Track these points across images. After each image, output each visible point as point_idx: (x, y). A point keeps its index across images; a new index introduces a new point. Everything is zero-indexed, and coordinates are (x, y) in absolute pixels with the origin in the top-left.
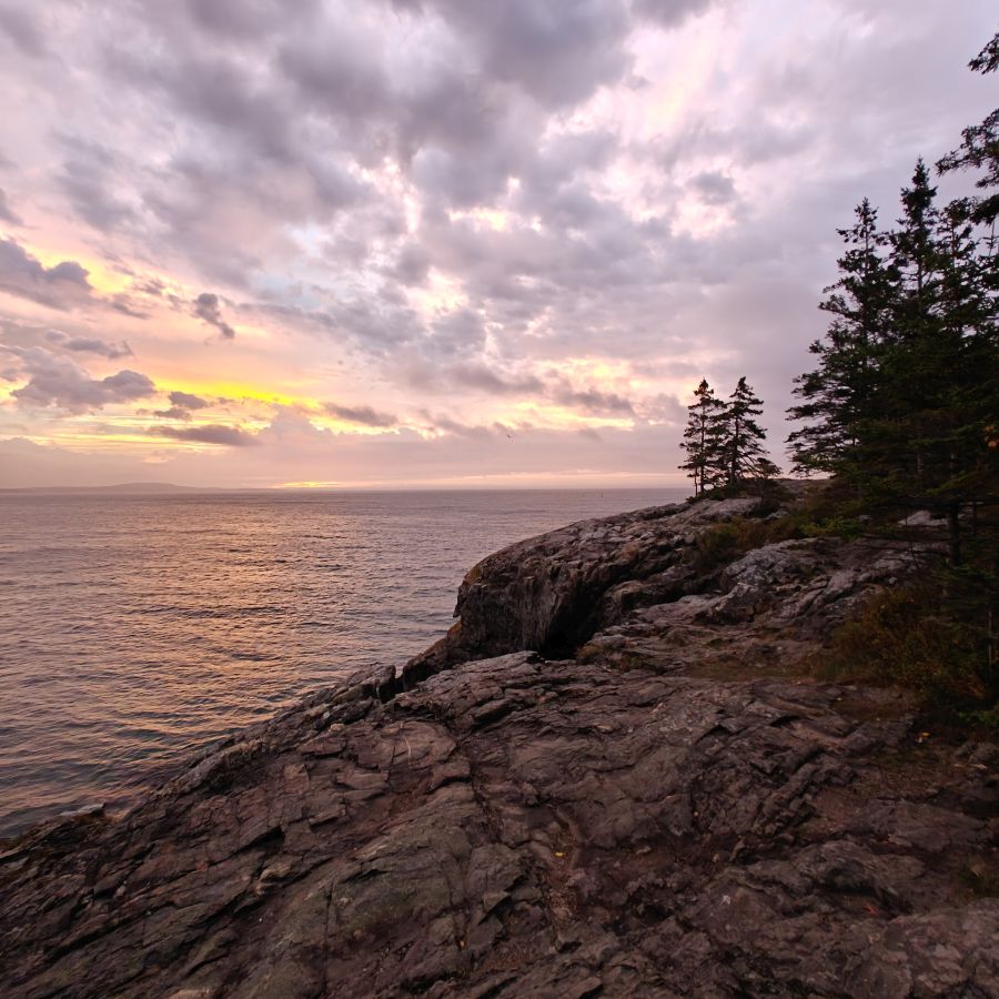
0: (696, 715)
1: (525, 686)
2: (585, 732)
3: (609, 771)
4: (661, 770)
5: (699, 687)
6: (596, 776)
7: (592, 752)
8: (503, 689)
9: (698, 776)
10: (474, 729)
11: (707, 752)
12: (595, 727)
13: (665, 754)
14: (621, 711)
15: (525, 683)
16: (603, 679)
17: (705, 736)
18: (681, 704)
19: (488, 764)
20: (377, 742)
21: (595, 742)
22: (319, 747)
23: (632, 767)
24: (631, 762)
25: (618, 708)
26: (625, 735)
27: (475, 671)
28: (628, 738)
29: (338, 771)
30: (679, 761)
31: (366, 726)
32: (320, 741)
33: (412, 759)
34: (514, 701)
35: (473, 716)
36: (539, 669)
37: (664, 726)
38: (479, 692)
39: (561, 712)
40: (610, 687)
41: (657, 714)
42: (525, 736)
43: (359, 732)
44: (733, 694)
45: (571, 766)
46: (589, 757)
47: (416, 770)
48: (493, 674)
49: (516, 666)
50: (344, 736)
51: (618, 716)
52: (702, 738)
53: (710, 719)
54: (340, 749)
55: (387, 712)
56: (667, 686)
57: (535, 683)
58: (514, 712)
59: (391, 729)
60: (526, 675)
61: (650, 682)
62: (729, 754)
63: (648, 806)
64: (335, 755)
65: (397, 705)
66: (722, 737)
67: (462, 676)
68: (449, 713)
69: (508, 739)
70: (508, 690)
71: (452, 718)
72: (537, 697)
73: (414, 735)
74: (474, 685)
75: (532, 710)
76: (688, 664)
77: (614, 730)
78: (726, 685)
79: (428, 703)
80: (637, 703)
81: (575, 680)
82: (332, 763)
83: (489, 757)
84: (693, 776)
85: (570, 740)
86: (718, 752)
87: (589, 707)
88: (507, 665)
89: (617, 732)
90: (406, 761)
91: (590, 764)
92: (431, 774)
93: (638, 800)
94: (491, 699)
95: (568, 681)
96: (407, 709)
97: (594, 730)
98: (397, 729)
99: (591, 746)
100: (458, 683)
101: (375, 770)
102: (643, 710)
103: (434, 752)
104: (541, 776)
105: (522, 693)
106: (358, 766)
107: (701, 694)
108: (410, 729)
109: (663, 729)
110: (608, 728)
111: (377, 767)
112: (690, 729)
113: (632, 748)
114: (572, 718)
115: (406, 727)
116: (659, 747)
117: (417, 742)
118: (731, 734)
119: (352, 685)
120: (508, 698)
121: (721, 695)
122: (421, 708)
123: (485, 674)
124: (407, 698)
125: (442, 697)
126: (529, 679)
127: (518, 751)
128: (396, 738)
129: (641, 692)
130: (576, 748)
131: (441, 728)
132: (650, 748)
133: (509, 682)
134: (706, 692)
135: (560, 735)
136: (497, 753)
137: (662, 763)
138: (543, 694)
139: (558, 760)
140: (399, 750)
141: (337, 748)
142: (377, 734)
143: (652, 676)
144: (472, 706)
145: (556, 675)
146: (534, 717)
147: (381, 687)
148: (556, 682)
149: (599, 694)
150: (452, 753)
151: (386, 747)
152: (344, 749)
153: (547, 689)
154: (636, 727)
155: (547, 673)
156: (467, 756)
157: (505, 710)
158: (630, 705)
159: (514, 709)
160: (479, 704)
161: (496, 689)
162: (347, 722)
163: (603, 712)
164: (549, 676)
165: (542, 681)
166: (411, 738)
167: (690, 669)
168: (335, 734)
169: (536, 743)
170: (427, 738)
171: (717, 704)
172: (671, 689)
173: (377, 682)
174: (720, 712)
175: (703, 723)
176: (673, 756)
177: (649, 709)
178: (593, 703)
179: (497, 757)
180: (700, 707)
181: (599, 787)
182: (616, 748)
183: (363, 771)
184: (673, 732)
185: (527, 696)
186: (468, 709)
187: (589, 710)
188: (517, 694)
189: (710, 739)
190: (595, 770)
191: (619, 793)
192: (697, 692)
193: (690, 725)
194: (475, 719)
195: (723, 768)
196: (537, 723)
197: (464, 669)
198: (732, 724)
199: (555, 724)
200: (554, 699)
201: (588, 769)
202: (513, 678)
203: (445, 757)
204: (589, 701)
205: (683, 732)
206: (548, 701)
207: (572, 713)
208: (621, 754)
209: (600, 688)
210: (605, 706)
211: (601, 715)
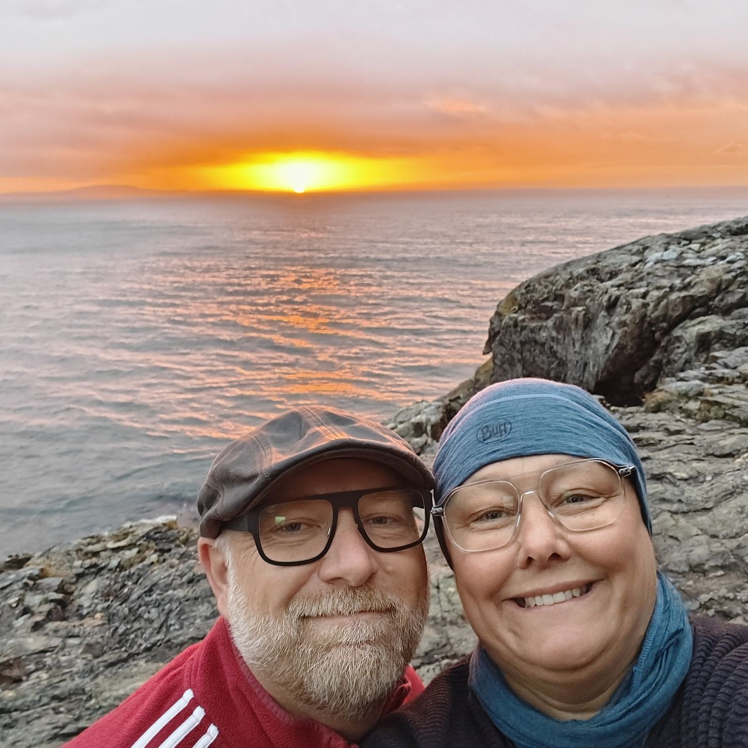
2: (659, 478)
3: (685, 513)
4: (741, 513)
6: (671, 516)
7: (667, 495)
12: (670, 474)
14: (698, 460)
16: (677, 428)
21: (670, 487)
23: (709, 509)
24: (709, 505)
25: (695, 457)
26: (702, 482)
28: (705, 485)
40: (685, 437)
41: (741, 464)
46: (664, 500)
51: (695, 464)
61: (733, 434)
63: (724, 541)
77: (691, 478)
80: (717, 453)
81: (645, 429)
89: (694, 479)
91: (665, 506)
93: (714, 536)
95: (637, 428)
97: (668, 476)
99: (666, 491)
102: (723, 460)
110: (685, 476)
113: (711, 494)
116: (740, 493)
129: (722, 443)
132: (732, 494)
137: (743, 507)
143: (734, 428)
145: (624, 422)
147: (433, 426)
149: (672, 443)
154: (716, 475)
158: (708, 455)
163: (679, 460)
173: (428, 420)
177: (729, 460)
178: (665, 451)
181: (673, 525)
182: (693, 493)
187: (662, 457)
190: (669, 511)
191: (695, 531)
201: (662, 511)
204: (660, 450)
208: (699, 498)
209: (674, 438)
210: (681, 454)
211: (676, 463)
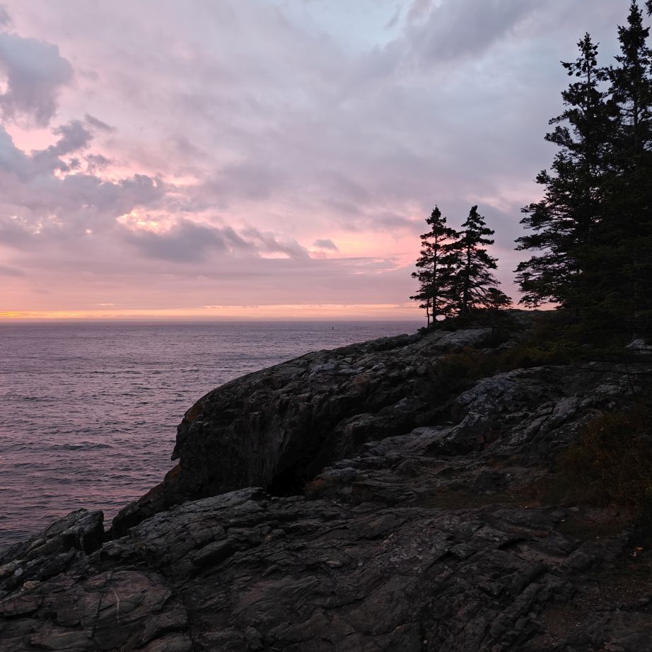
0: (426, 543)
1: (250, 524)
2: (313, 568)
3: (338, 607)
4: (391, 601)
5: (430, 516)
6: (324, 613)
7: (320, 588)
8: (226, 528)
9: (428, 604)
10: (193, 574)
11: (436, 579)
12: (324, 563)
13: (395, 585)
14: (351, 545)
15: (249, 521)
16: (333, 513)
17: (435, 563)
18: (411, 533)
19: (209, 610)
20: (80, 596)
21: (324, 578)
22: (9, 607)
23: (362, 600)
24: (361, 596)
25: (347, 542)
26: (355, 569)
27: (193, 512)
28: (357, 571)
29: (32, 631)
30: (409, 590)
31: (67, 580)
32: (10, 601)
33: (122, 612)
34: (237, 541)
35: (192, 559)
36: (265, 506)
37: (395, 556)
38: (198, 533)
39: (288, 549)
40: (340, 521)
41: (388, 545)
42: (249, 578)
43: (58, 587)
44: (463, 520)
45: (298, 605)
47: (127, 623)
48: (214, 513)
49: (240, 503)
50: (40, 593)
51: (347, 550)
52: (432, 566)
53: (440, 546)
54: (34, 608)
55: (92, 563)
56: (398, 517)
57: (261, 520)
58: (237, 553)
59: (97, 581)
60: (251, 512)
61: (381, 514)
62: (458, 580)
63: (376, 639)
64: (29, 615)
65: (104, 555)
66: (452, 563)
67: (180, 517)
68: (164, 559)
69: (231, 582)
70: (231, 529)
71: (169, 563)
72: (263, 536)
73: (124, 586)
74: (192, 526)
75: (258, 549)
76: (420, 495)
77: (344, 565)
78: (456, 512)
79: (141, 549)
80: (368, 536)
81: (303, 516)
82: (24, 624)
83: (209, 603)
84: (423, 604)
85: (298, 578)
86: (448, 578)
87: (318, 543)
88: (230, 503)
89: (348, 566)
90: (113, 615)
91: (318, 602)
92: (143, 627)
93: (367, 633)
94: (212, 540)
95: (295, 517)
96: (116, 557)
97: (323, 566)
98: (104, 581)
99: (319, 583)
100: (176, 524)
101: (78, 627)
102: (374, 542)
103: (146, 601)
104: (265, 619)
105: (246, 531)
106: (57, 624)
107: (432, 523)
108: (120, 580)
109: (392, 559)
110: (338, 563)
111: (79, 624)
112: (421, 558)
113: (363, 581)
114: (299, 555)
115: (114, 577)
116: (388, 578)
117: (127, 592)
118: (459, 559)
119: (50, 537)
120: (231, 537)
121: (450, 522)
122: (133, 555)
123: (205, 514)
124: (117, 545)
125: (157, 541)
126: (254, 517)
127: (241, 594)
128: (103, 590)
129: (372, 524)
130: (305, 585)
131: (155, 576)
132: (380, 579)
133: (231, 521)
134: (436, 520)
135: (287, 574)
136: (218, 598)
137: (392, 594)
138: (269, 532)
139: (285, 600)
140: (106, 603)
141: (30, 606)
142: (80, 589)
143: (383, 508)
144: (191, 549)
145: (283, 512)
146: (258, 556)
147: (85, 537)
148: (284, 519)
149: (328, 528)
150: (168, 601)
151: (91, 600)
152: (40, 607)
153: (273, 527)
154: (367, 559)
155: (274, 509)
156: (184, 604)
157: (228, 551)
158: (360, 539)
159: (237, 549)
160: (199, 547)
161: (217, 529)
162: (44, 579)
163: (332, 547)
164: (276, 512)
165: (268, 518)
166: (120, 589)
167: (421, 499)
168: (28, 593)
169: (260, 584)
170: (139, 588)
171: (447, 531)
172: (401, 520)
173: (81, 530)
174: (450, 538)
175: (433, 551)
176: (403, 585)
177: (379, 541)
178: (322, 538)
179: (217, 603)
180: (431, 535)
181: (327, 624)
182: (345, 582)
183: (63, 629)
184: (403, 562)
185: (251, 535)
186: (187, 553)
187: (317, 545)
188: (240, 533)
189: (440, 566)
190: (323, 607)
191: (348, 629)
192: (428, 521)
193: (420, 553)
194: (195, 563)
195: (452, 594)
196: (262, 562)
197: (182, 509)
198: (461, 550)
199: (282, 562)
200: (281, 536)
201: (316, 607)
202: (236, 516)
203: (159, 607)
204: (317, 538)
205: (414, 561)
206: (275, 539)
207: (299, 549)
208: (351, 588)
209: (329, 524)
210: (335, 541)
211: (330, 550)
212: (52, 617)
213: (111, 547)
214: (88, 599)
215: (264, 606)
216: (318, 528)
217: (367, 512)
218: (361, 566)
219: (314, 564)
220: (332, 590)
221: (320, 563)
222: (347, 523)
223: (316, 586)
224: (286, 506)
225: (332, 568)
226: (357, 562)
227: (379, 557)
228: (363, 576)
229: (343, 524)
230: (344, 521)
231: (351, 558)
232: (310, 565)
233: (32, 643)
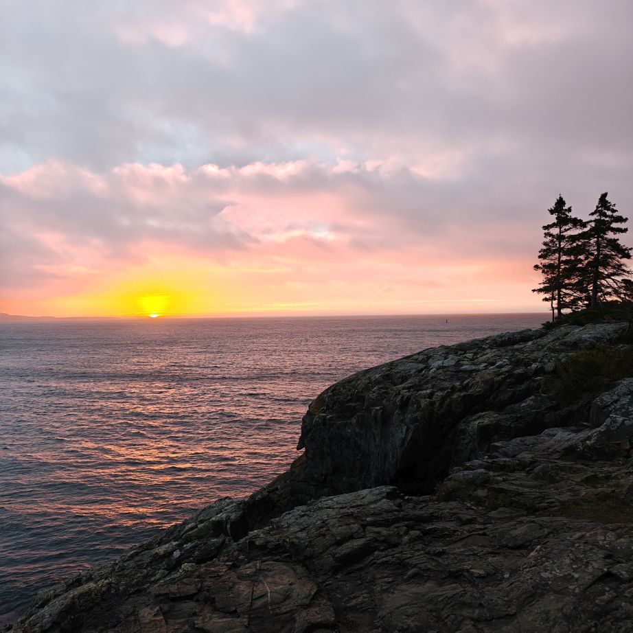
0: (581, 560)
1: (387, 524)
2: (456, 576)
3: (488, 621)
4: (547, 620)
5: (579, 529)
6: (473, 625)
7: (467, 599)
8: (364, 526)
9: (589, 628)
10: (336, 570)
11: (597, 601)
12: (468, 571)
13: (550, 603)
14: (494, 554)
15: (386, 520)
16: (469, 517)
17: (594, 583)
18: (562, 547)
19: (354, 609)
20: (234, 584)
21: (469, 588)
22: (173, 588)
23: (513, 616)
24: (512, 610)
25: (489, 550)
26: (501, 580)
27: (332, 506)
28: (505, 584)
29: (195, 614)
30: (567, 610)
31: (220, 566)
32: (173, 581)
33: (272, 603)
34: (376, 540)
35: (333, 555)
36: (399, 505)
37: (546, 571)
38: (339, 530)
39: (428, 553)
40: (478, 526)
41: (536, 559)
42: (390, 579)
43: (213, 572)
44: (619, 536)
45: (444, 614)
46: (464, 605)
47: (277, 615)
48: (351, 510)
49: (375, 502)
50: (198, 576)
51: (490, 559)
52: (590, 586)
53: (597, 565)
54: (195, 591)
55: (240, 551)
56: (542, 527)
57: (397, 520)
58: (376, 553)
59: (248, 569)
60: (386, 511)
61: (521, 522)
62: (623, 604)
64: (190, 597)
65: (252, 543)
66: (613, 584)
67: (319, 512)
68: (308, 552)
69: (373, 581)
70: (369, 528)
71: (310, 558)
72: (400, 536)
73: (273, 577)
74: (332, 522)
75: (397, 550)
76: (563, 503)
77: (488, 575)
78: (610, 526)
79: (284, 541)
80: (510, 545)
81: (439, 518)
82: (188, 606)
83: (354, 602)
84: (583, 627)
85: (441, 585)
86: (611, 601)
87: (458, 548)
88: (366, 501)
89: (492, 577)
90: (266, 605)
91: (466, 612)
92: (294, 620)
94: (351, 537)
95: (431, 518)
96: (263, 547)
97: (466, 574)
98: (253, 570)
99: (465, 592)
100: (315, 519)
101: (234, 613)
102: (517, 553)
103: (295, 594)
104: (412, 625)
105: (384, 531)
106: (215, 609)
107: (583, 536)
108: (267, 570)
109: (545, 575)
110: (482, 572)
111: (235, 611)
112: (576, 576)
113: (512, 595)
114: (440, 560)
115: (262, 567)
116: (542, 595)
117: (276, 584)
118: (623, 581)
119: (201, 522)
120: (370, 536)
121: (606, 538)
122: (277, 547)
123: (342, 511)
124: (262, 535)
125: (299, 535)
126: (390, 516)
127: (384, 596)
128: (254, 579)
129: (514, 533)
130: (450, 593)
131: (300, 569)
132: (533, 596)
133: (368, 519)
134: (588, 534)
135: (429, 578)
136: (362, 598)
137: (547, 613)
138: (406, 533)
139: (430, 607)
140: (258, 593)
141: (191, 589)
142: (233, 576)
143: (523, 515)
144: (331, 545)
145: (418, 512)
146: (398, 557)
147: (232, 524)
148: (419, 520)
149: (466, 534)
150: (315, 597)
152: (199, 591)
153: (410, 528)
154: (513, 572)
155: (409, 509)
156: (330, 600)
157: (367, 550)
158: (502, 547)
159: (376, 548)
160: (339, 543)
161: (355, 527)
162: (199, 561)
163: (474, 555)
164: (412, 513)
165: (403, 519)
166: (269, 579)
167: (565, 509)
168: (188, 574)
169: (403, 587)
170: (286, 580)
171: (602, 548)
172: (546, 531)
173: (228, 518)
174: (607, 557)
175: (590, 569)
176: (560, 605)
177: (524, 552)
178: (460, 544)
179: (363, 603)
180: (585, 552)
182: (493, 594)
183: (222, 614)
184: (556, 578)
185: (390, 535)
186: (328, 548)
187: (458, 551)
188: (379, 533)
189: (599, 587)
190: (472, 619)
192: (578, 535)
193: (575, 570)
194: (336, 560)
195: (617, 620)
196: (402, 565)
197: (320, 505)
198: (622, 570)
199: (423, 566)
200: (418, 538)
201: (465, 618)
202: (373, 515)
203: (307, 601)
204: (455, 542)
205: (568, 579)
206: (413, 541)
207: (440, 554)
208: (500, 602)
209: (466, 528)
210: (475, 547)
211: (472, 558)
212: (210, 601)
213: (257, 536)
214: (242, 587)
215: (410, 611)
216: (455, 531)
217: (506, 518)
218: (508, 579)
219: (457, 572)
220: (479, 602)
221: (463, 570)
222: (485, 528)
223: (461, 596)
224: (421, 506)
225: (477, 577)
226: (503, 574)
227: (527, 570)
228: (512, 590)
229: (481, 529)
230: (482, 527)
231: (496, 569)
232: (453, 572)
233: (196, 626)
